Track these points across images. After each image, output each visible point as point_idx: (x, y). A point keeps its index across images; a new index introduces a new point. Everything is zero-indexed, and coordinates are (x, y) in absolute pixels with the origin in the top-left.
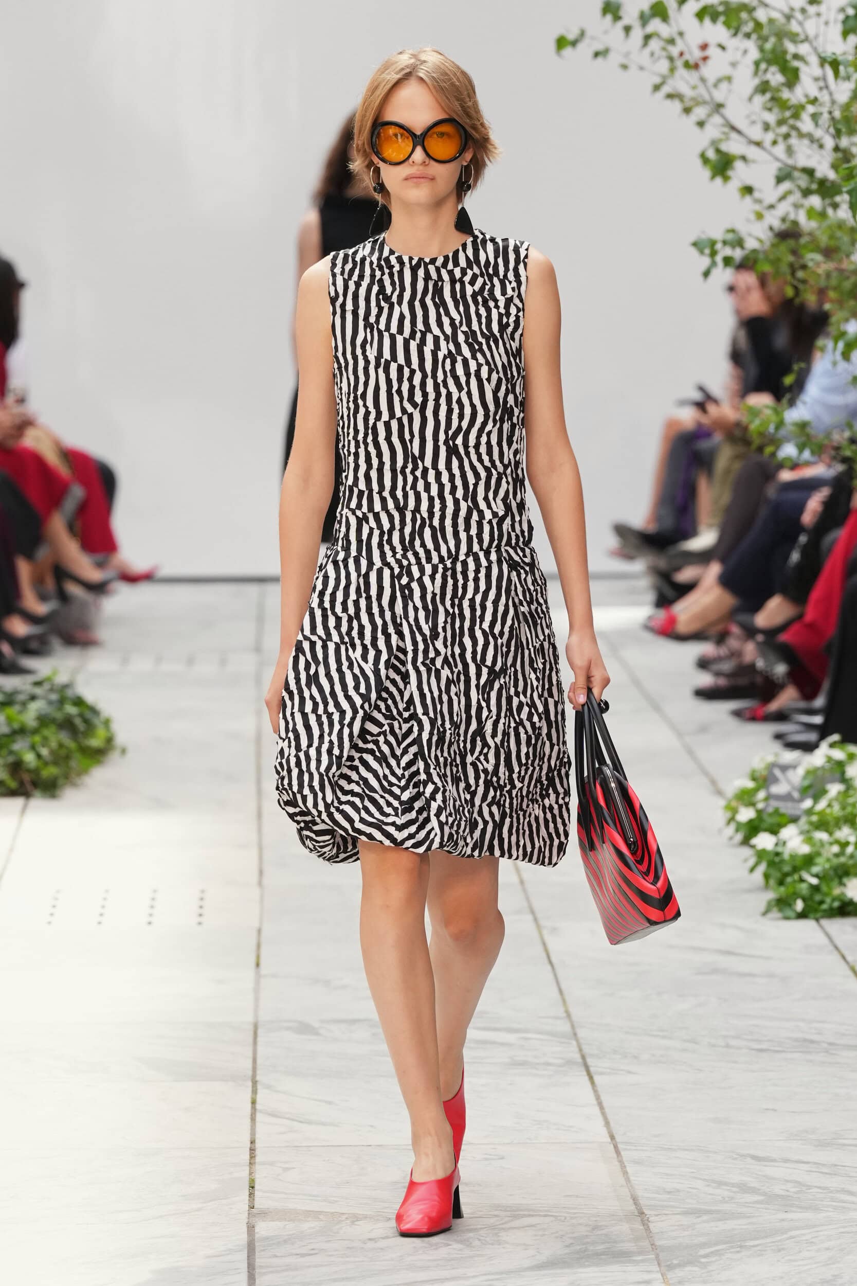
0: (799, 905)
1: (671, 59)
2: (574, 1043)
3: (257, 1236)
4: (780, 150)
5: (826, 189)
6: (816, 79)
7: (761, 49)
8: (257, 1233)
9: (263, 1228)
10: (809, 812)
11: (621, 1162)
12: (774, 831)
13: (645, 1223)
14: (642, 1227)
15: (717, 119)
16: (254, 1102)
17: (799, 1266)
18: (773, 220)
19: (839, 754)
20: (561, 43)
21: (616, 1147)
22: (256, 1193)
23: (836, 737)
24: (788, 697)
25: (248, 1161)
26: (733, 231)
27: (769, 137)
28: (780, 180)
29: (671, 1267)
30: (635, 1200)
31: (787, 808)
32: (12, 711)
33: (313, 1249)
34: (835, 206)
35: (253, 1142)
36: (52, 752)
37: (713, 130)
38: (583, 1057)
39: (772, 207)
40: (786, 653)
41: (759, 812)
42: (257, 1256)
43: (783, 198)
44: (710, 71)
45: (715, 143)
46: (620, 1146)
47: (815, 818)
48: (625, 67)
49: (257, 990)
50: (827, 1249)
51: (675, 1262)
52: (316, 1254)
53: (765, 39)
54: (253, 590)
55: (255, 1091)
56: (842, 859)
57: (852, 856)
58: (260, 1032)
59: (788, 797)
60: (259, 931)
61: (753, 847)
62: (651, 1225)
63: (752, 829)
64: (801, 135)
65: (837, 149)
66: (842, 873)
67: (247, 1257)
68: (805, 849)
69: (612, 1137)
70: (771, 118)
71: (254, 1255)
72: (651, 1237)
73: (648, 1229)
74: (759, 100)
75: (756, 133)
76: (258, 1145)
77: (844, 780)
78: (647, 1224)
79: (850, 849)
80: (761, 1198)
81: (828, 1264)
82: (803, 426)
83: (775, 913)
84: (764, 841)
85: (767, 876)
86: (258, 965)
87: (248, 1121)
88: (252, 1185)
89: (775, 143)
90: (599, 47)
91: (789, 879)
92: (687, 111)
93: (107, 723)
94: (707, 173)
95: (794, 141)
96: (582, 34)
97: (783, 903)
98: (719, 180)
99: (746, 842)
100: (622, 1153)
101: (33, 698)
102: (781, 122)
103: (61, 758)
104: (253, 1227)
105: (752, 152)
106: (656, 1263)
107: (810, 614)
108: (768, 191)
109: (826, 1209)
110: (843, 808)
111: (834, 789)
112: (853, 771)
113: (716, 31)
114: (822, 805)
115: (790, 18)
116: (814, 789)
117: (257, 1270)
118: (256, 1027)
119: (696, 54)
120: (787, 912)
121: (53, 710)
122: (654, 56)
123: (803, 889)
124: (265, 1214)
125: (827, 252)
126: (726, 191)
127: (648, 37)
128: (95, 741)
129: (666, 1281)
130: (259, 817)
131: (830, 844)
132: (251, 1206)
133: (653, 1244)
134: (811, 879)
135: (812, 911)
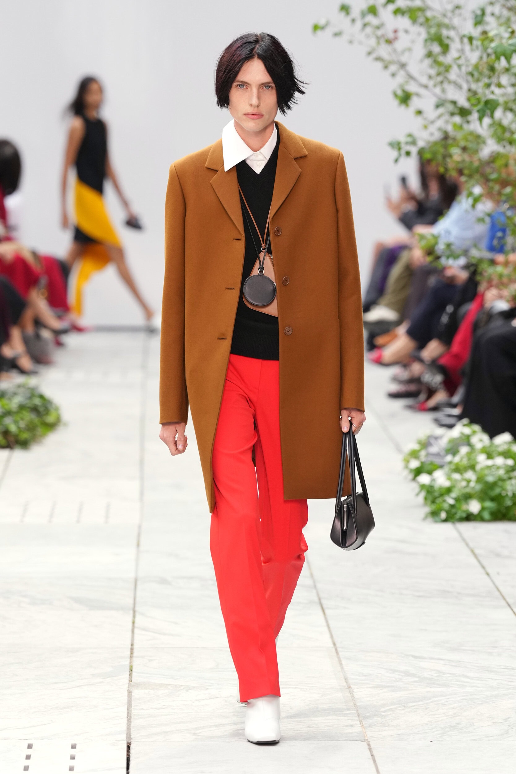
0: (443, 515)
1: (378, 38)
2: (314, 591)
3: (133, 697)
4: (438, 90)
5: (464, 113)
6: (458, 51)
7: (428, 33)
8: (133, 696)
9: (136, 693)
10: (450, 463)
11: (339, 659)
12: (430, 473)
13: (351, 693)
14: (350, 695)
15: (402, 73)
16: (133, 623)
17: (437, 717)
18: (433, 128)
19: (467, 431)
20: (316, 28)
21: (336, 650)
22: (134, 674)
25: (129, 656)
26: (410, 135)
27: (431, 83)
28: (438, 106)
29: (365, 718)
30: (346, 680)
31: (437, 461)
32: (5, 401)
33: (164, 705)
34: (468, 122)
35: (132, 645)
36: (27, 425)
37: (401, 78)
38: (320, 599)
39: (432, 122)
40: (442, 370)
41: (422, 463)
42: (132, 709)
44: (399, 45)
45: (401, 86)
46: (339, 649)
47: (453, 467)
48: (351, 42)
49: (137, 560)
50: (453, 708)
51: (368, 715)
52: (166, 708)
53: (430, 27)
54: (141, 336)
55: (134, 617)
56: (468, 490)
57: (473, 488)
58: (139, 583)
59: (438, 455)
60: (140, 527)
61: (418, 483)
62: (355, 694)
63: (418, 472)
64: (450, 82)
65: (470, 90)
66: (467, 497)
67: (127, 710)
68: (447, 484)
69: (334, 644)
70: (433, 72)
71: (131, 708)
72: (354, 700)
73: (353, 696)
74: (428, 61)
75: (424, 80)
76: (135, 646)
77: (469, 444)
78: (353, 694)
79: (472, 484)
80: (417, 679)
81: (454, 717)
82: (449, 245)
83: (430, 519)
84: (424, 479)
85: (426, 499)
86: (138, 545)
87: (130, 633)
88: (131, 669)
89: (435, 86)
90: (336, 30)
91: (439, 501)
92: (386, 67)
93: (57, 409)
94: (396, 102)
95: (446, 85)
96: (327, 24)
97: (434, 514)
98: (403, 107)
99: (414, 479)
100: (340, 653)
101: (15, 394)
102: (439, 74)
103: (31, 428)
104: (131, 693)
105: (422, 91)
106: (357, 715)
107: (455, 349)
108: (431, 113)
109: (452, 686)
110: (469, 459)
111: (464, 450)
112: (475, 440)
113: (404, 22)
114: (457, 459)
115: (444, 15)
116: (453, 450)
117: (132, 717)
118: (136, 581)
119: (391, 35)
120: (437, 519)
121: (28, 401)
122: (368, 36)
123: (446, 506)
124: (137, 685)
125: (464, 149)
126: (407, 113)
127: (365, 25)
128: (50, 419)
129: (362, 725)
130: (142, 462)
131: (460, 481)
132: (130, 681)
133: (355, 705)
134: (450, 500)
135: (450, 518)
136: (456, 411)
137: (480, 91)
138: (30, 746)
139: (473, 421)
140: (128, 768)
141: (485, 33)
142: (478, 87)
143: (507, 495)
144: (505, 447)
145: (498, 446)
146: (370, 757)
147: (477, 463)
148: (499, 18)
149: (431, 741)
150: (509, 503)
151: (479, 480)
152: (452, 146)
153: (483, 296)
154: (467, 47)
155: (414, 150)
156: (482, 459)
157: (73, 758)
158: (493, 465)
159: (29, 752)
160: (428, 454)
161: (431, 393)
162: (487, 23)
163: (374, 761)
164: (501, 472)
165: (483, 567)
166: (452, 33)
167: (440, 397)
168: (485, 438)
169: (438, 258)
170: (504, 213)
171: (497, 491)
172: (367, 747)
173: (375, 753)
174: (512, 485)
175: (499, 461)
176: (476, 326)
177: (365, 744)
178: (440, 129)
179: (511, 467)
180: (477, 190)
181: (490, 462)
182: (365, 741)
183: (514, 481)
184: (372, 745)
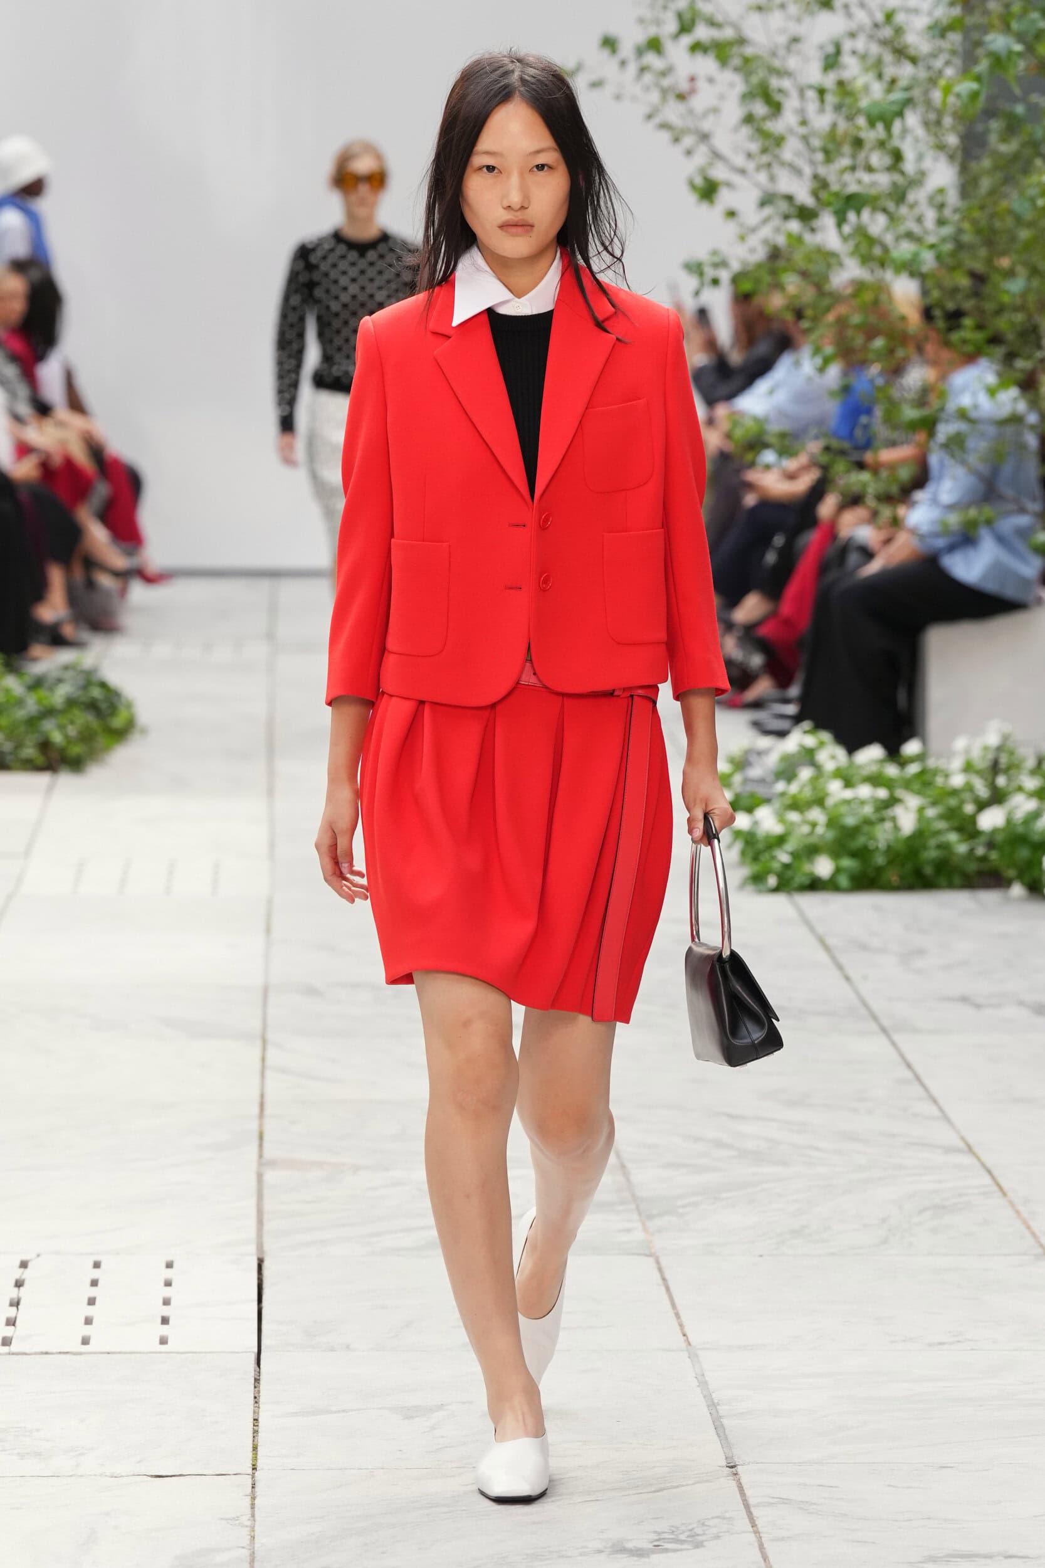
0: (772, 881)
1: (664, 92)
3: (266, 1183)
4: (762, 177)
5: (806, 215)
7: (747, 81)
8: (265, 1181)
9: (270, 1176)
10: (783, 794)
12: (750, 810)
15: (703, 149)
16: (263, 1059)
17: (769, 1216)
18: (754, 240)
19: (810, 741)
22: (266, 1145)
23: (807, 725)
24: (763, 687)
25: (257, 1114)
26: (715, 253)
27: (751, 166)
28: (762, 204)
29: (650, 1217)
31: (761, 791)
32: (42, 693)
33: (318, 1197)
34: (813, 230)
35: (262, 1096)
36: (80, 733)
37: (701, 157)
39: (753, 230)
40: (763, 646)
41: (737, 795)
42: (265, 1204)
43: (766, 221)
44: (699, 103)
45: (702, 171)
47: (788, 801)
48: (618, 97)
50: (796, 1201)
51: (655, 1212)
52: (321, 1201)
53: (751, 73)
54: (265, 584)
55: (264, 1049)
56: (813, 840)
57: (822, 836)
58: (270, 994)
59: (762, 781)
64: (783, 164)
65: (816, 177)
66: (811, 851)
67: (256, 1205)
68: (777, 829)
70: (754, 147)
71: (263, 1201)
73: (628, 1180)
74: (746, 131)
75: (739, 160)
76: (268, 1100)
77: (813, 764)
79: (820, 830)
80: (734, 1153)
81: (797, 1216)
82: (783, 436)
83: (750, 888)
84: (742, 821)
85: (743, 853)
86: (268, 931)
87: (257, 1077)
88: (261, 1136)
90: (594, 77)
91: (765, 857)
92: (676, 140)
93: (129, 706)
94: (692, 198)
95: (776, 169)
97: (757, 879)
98: (704, 207)
101: (60, 681)
102: (764, 151)
103: (87, 737)
104: (262, 1176)
105: (736, 179)
106: (637, 1213)
107: (787, 607)
108: (751, 214)
109: (793, 1164)
110: (814, 789)
111: (805, 773)
112: (822, 757)
113: (706, 65)
114: (794, 788)
115: (774, 54)
116: (787, 772)
117: (266, 1217)
118: (266, 991)
119: (684, 86)
120: (762, 887)
121: (80, 693)
122: (647, 89)
123: (776, 866)
124: (273, 1164)
125: (804, 274)
126: (712, 214)
127: (643, 70)
128: (118, 722)
129: (645, 1229)
131: (799, 825)
132: (261, 1156)
133: (634, 1196)
134: (783, 857)
135: (784, 885)
136: (791, 709)
137: (832, 179)
138: (97, 1265)
139: (819, 725)
140: (260, 1301)
141: (841, 84)
142: (830, 172)
143: (877, 849)
144: (874, 768)
145: (860, 767)
146: (660, 1281)
147: (827, 795)
148: (863, 57)
149: (761, 1256)
150: (880, 860)
151: (832, 823)
152: (785, 270)
154: (812, 107)
155: (725, 276)
156: (835, 789)
157: (168, 1284)
158: (855, 799)
159: (96, 1274)
160: (746, 781)
161: (747, 679)
162: (844, 67)
163: (668, 1289)
164: (868, 810)
165: (840, 967)
166: (786, 84)
168: (840, 753)
170: (872, 381)
171: (861, 840)
172: (654, 1265)
173: (668, 1277)
174: (885, 831)
175: (865, 791)
176: (823, 568)
177: (651, 1260)
178: (765, 242)
179: (883, 801)
181: (848, 794)
182: (650, 1256)
183: (888, 825)
184: (664, 1262)
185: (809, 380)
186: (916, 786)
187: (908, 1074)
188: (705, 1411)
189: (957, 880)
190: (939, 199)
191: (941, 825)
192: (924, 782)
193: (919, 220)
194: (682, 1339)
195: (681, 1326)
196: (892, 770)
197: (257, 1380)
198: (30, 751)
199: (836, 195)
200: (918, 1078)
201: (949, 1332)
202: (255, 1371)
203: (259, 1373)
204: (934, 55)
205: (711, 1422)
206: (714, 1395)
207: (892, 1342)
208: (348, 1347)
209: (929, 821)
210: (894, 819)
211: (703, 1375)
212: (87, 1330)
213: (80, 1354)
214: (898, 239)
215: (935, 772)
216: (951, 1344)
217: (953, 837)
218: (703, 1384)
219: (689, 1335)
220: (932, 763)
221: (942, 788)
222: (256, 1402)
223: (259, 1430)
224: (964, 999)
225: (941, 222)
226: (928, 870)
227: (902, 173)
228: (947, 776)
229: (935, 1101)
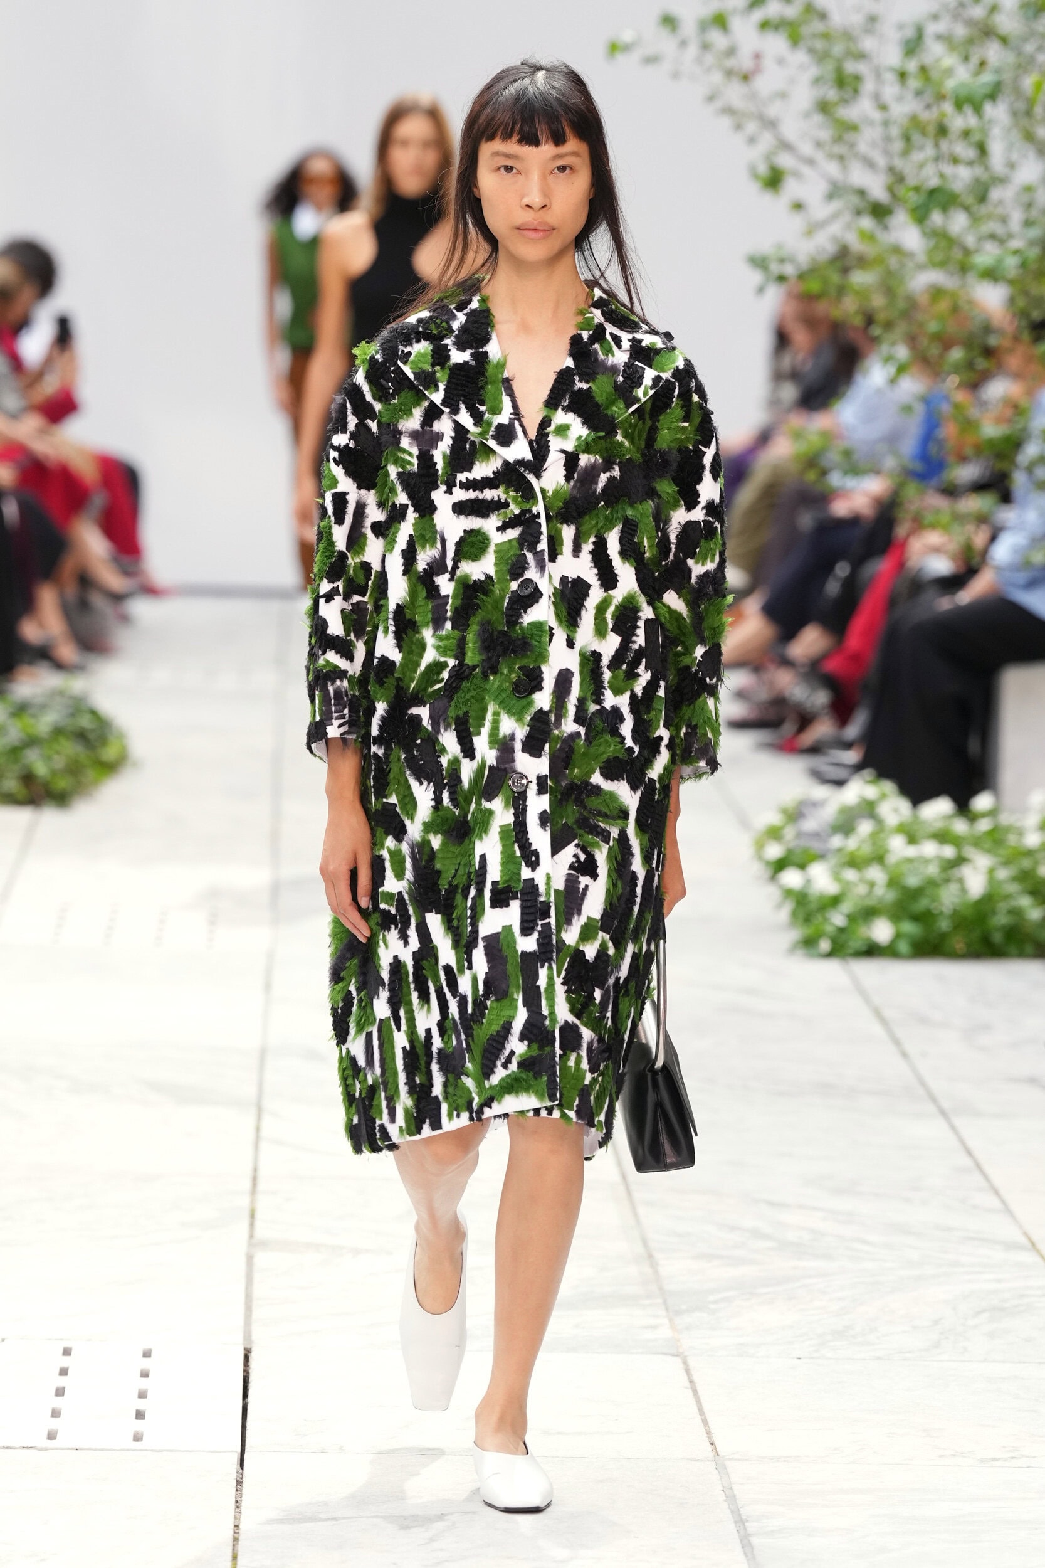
0: (825, 945)
1: (725, 71)
3: (256, 1267)
4: (833, 169)
5: (879, 212)
8: (256, 1264)
9: (261, 1258)
10: (840, 850)
12: (802, 866)
13: (654, 1266)
14: (651, 1271)
15: (767, 136)
16: (258, 1129)
17: (810, 1315)
18: (822, 236)
19: (871, 792)
20: (614, 48)
22: (258, 1223)
23: (868, 773)
24: (821, 730)
25: (249, 1190)
26: (781, 247)
27: (819, 156)
28: (831, 196)
29: (679, 1313)
30: (645, 1242)
31: (816, 846)
32: (27, 720)
33: (313, 1282)
34: (886, 228)
35: (255, 1170)
36: (67, 765)
37: (765, 144)
39: (822, 225)
41: (789, 849)
42: (254, 1288)
44: (765, 84)
45: (767, 159)
47: (845, 858)
48: (676, 75)
49: (265, 1014)
50: (840, 1299)
51: (684, 1307)
52: (315, 1287)
54: (275, 605)
55: (259, 1118)
56: (871, 901)
57: (881, 897)
58: (267, 1058)
59: (816, 835)
60: (270, 955)
61: (781, 887)
62: (660, 1269)
63: (780, 865)
64: (857, 156)
65: (891, 170)
66: (869, 913)
67: (244, 1289)
68: (832, 888)
70: (825, 136)
71: (252, 1286)
72: (660, 1281)
73: (656, 1272)
75: (807, 149)
76: (262, 1173)
77: (874, 817)
78: (656, 1268)
79: (879, 890)
80: (774, 1244)
81: (840, 1315)
83: (800, 952)
84: (792, 878)
85: (794, 914)
86: (268, 987)
87: (250, 1149)
88: (253, 1215)
89: (828, 161)
90: (650, 52)
91: (817, 919)
92: (739, 126)
93: (121, 736)
95: (849, 162)
96: (636, 41)
97: (809, 943)
98: (769, 197)
99: (773, 878)
101: (43, 707)
102: (836, 140)
103: (74, 770)
104: (252, 1258)
105: (806, 170)
106: (664, 1308)
107: (854, 642)
108: (819, 209)
109: (838, 1258)
110: (874, 844)
111: (865, 828)
112: (884, 810)
113: (776, 44)
114: (852, 844)
115: (851, 34)
116: (845, 825)
117: (254, 1303)
118: (263, 1054)
119: (748, 66)
120: (813, 951)
121: (67, 721)
122: (709, 69)
123: (829, 929)
124: (264, 1244)
126: (776, 206)
127: (705, 48)
128: (110, 753)
129: (673, 1326)
130: (275, 837)
131: (856, 885)
132: (251, 1236)
133: (661, 1289)
134: (838, 919)
135: (838, 950)
136: (852, 757)
137: (909, 172)
138: (67, 1352)
139: (883, 773)
140: (245, 1395)
141: (924, 69)
142: (906, 166)
143: (941, 913)
144: (941, 824)
145: (926, 822)
146: (687, 1384)
147: (888, 851)
148: (949, 40)
149: (799, 1358)
150: (944, 925)
151: (893, 882)
152: (855, 268)
153: (903, 545)
154: (891, 90)
156: (897, 845)
158: (918, 857)
159: (65, 1362)
160: (799, 835)
161: (805, 720)
162: (927, 52)
163: (695, 1392)
164: (933, 870)
165: (897, 1042)
166: (862, 67)
167: (823, 729)
168: (903, 806)
169: (824, 473)
170: (948, 397)
171: (923, 904)
172: (682, 1366)
173: (695, 1378)
174: (951, 893)
175: (930, 849)
177: (678, 1360)
179: (950, 860)
180: (902, 352)
181: (911, 851)
182: (677, 1356)
183: (953, 888)
184: (692, 1363)
185: (879, 392)
186: (988, 844)
187: (967, 1162)
188: (732, 1527)
189: (1029, 948)
190: (1025, 198)
191: (1013, 888)
192: (995, 839)
193: (1004, 220)
194: (710, 1448)
195: (709, 1433)
196: (960, 827)
197: (239, 1483)
198: (12, 784)
199: (917, 189)
200: (978, 1166)
201: (1004, 1447)
202: (237, 1472)
203: (242, 1474)
204: (1025, 39)
205: (739, 1541)
206: (742, 1511)
207: (941, 1456)
208: (341, 1448)
209: (1000, 883)
210: (961, 881)
211: (731, 1488)
212: (54, 1424)
213: (46, 1449)
214: (981, 239)
215: (1008, 829)
216: (1005, 1460)
217: (1025, 901)
218: (731, 1497)
219: (716, 1443)
220: (1005, 819)
221: (1014, 848)
222: (238, 1507)
223: (240, 1538)
224: (1032, 1081)
225: (1028, 223)
226: (997, 938)
227: (987, 168)
228: (1020, 833)
229: (997, 1193)
